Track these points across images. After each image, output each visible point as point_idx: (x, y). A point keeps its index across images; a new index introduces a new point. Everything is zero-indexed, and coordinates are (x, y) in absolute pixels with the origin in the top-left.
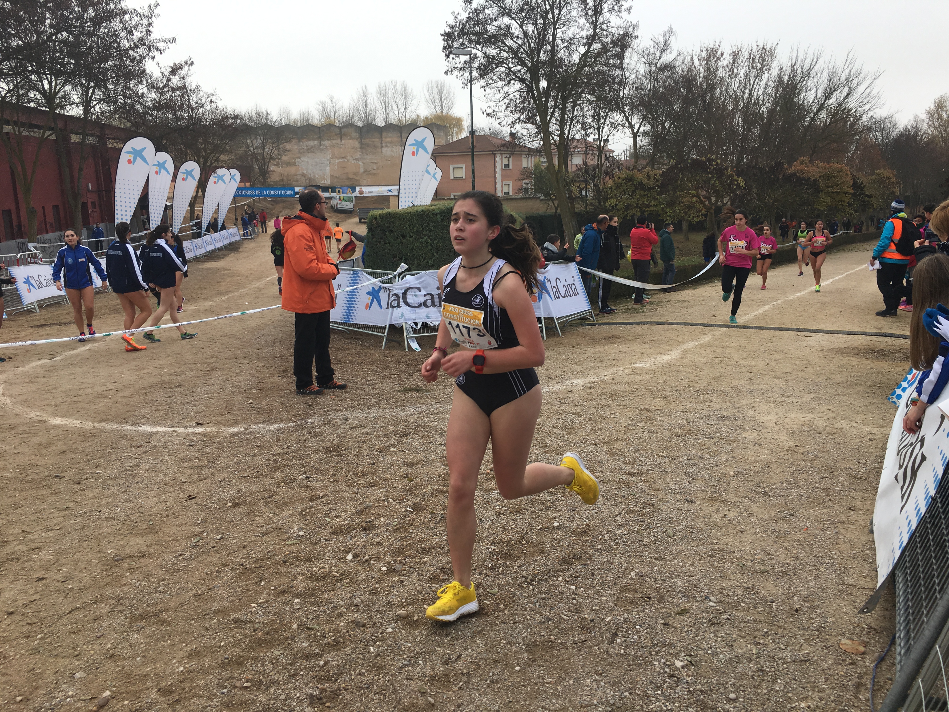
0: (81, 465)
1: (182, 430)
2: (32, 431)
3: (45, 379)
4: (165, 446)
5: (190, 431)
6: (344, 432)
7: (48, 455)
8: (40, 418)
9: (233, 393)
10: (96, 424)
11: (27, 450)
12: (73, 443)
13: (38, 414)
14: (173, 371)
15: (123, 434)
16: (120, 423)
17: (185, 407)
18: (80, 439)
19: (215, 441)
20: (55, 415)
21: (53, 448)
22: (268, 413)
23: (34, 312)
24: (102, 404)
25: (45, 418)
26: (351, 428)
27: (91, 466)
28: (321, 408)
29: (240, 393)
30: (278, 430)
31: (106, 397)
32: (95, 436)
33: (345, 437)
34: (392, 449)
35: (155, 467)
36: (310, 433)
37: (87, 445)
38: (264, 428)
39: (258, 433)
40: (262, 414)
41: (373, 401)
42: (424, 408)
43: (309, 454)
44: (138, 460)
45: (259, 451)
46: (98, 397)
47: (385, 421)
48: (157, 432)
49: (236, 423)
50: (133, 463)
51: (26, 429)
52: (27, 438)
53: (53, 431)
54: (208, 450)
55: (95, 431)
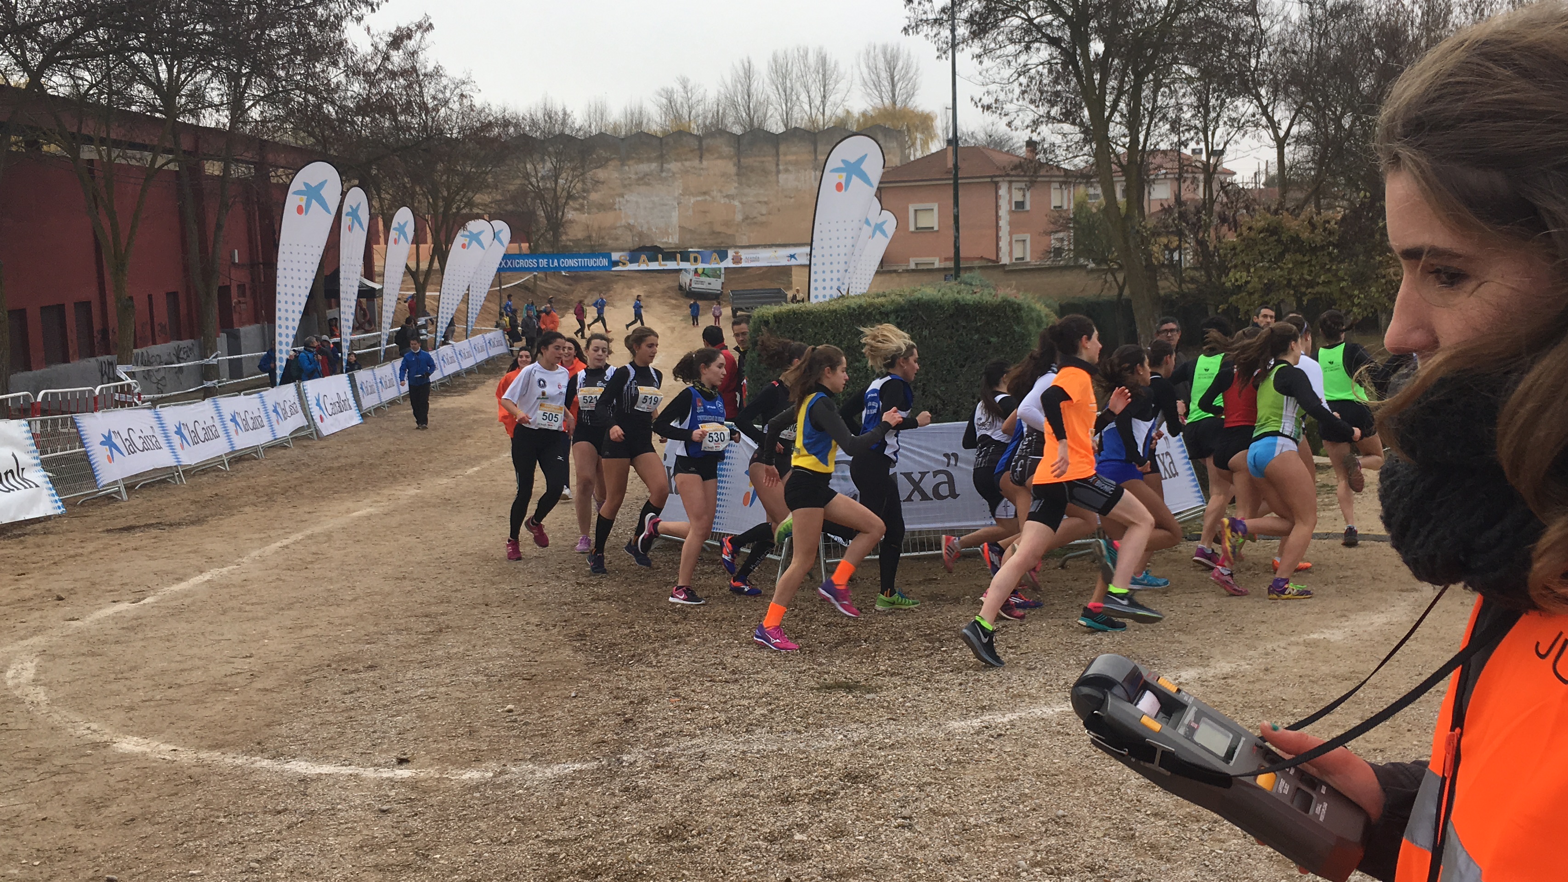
0: (161, 853)
1: (369, 773)
2: (77, 768)
3: (119, 648)
4: (333, 811)
5: (385, 775)
6: (698, 790)
7: (101, 827)
8: (97, 738)
9: (476, 684)
10: (204, 755)
11: (61, 813)
12: (154, 799)
13: (94, 726)
14: (363, 632)
15: (254, 778)
16: (249, 752)
17: (379, 717)
18: (168, 789)
19: (434, 801)
20: (127, 729)
21: (114, 808)
22: (543, 735)
23: (116, 500)
24: (219, 707)
25: (106, 738)
26: (712, 780)
27: (181, 856)
28: (651, 728)
29: (490, 687)
30: (559, 780)
31: (229, 690)
32: (197, 783)
33: (699, 801)
34: (798, 837)
35: (307, 864)
36: (626, 790)
37: (179, 803)
38: (533, 772)
39: (521, 786)
40: (530, 738)
41: (759, 711)
42: (865, 733)
43: (621, 844)
44: (275, 846)
45: (521, 831)
46: (214, 691)
47: (784, 763)
48: (319, 778)
49: (477, 760)
50: (265, 851)
51: (67, 761)
52: (66, 783)
53: (118, 767)
54: (415, 823)
55: (199, 770)
